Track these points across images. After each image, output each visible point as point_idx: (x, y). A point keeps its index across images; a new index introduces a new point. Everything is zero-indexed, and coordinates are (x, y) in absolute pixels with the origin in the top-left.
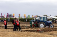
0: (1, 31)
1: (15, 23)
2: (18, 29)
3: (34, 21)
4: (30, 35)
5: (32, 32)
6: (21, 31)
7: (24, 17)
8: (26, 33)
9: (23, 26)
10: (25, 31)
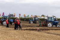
0: (3, 30)
1: (16, 22)
2: (19, 28)
3: (33, 21)
4: (29, 34)
5: (31, 31)
6: (22, 30)
7: (24, 17)
8: (26, 31)
9: (23, 25)
10: (25, 30)
